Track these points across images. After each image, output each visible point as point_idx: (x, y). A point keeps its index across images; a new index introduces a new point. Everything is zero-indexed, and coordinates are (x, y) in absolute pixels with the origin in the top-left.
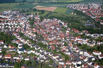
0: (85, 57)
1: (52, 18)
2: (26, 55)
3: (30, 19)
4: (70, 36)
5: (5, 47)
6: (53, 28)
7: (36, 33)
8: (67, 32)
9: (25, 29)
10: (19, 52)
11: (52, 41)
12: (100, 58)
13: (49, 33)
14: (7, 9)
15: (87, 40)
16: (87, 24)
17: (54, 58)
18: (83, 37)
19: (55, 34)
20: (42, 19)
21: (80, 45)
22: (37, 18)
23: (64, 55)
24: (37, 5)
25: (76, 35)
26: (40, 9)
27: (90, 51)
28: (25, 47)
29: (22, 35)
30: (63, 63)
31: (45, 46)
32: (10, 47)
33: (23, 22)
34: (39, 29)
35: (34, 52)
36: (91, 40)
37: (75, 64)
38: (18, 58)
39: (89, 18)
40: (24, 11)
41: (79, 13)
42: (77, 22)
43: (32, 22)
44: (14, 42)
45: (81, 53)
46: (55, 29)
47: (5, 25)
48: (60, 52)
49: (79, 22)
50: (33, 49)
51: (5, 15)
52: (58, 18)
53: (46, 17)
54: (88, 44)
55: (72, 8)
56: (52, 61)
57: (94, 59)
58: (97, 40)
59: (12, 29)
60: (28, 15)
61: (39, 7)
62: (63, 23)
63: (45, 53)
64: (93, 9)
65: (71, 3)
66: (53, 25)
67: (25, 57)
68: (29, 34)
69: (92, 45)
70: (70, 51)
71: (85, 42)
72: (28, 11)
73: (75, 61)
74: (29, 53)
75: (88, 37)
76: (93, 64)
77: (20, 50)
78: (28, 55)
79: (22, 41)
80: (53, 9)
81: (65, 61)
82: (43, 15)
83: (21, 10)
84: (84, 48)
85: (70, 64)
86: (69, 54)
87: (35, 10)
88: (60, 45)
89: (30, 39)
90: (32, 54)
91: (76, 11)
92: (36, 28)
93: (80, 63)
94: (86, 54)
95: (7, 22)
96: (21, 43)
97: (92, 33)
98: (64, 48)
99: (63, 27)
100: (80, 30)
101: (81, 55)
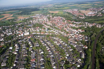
0: (75, 32)
1: (57, 16)
2: (50, 32)
3: (48, 17)
4: (67, 23)
5: (40, 29)
6: (59, 20)
7: (52, 23)
8: (66, 22)
9: (46, 21)
10: (47, 31)
11: (60, 26)
12: (81, 32)
13: (57, 23)
14: (37, 13)
15: (75, 25)
16: (73, 18)
17: (62, 33)
18: (73, 23)
19: (60, 23)
20: (53, 17)
21: (72, 27)
22: (51, 16)
23: (66, 31)
24: (49, 11)
25: (70, 23)
26: (51, 13)
27: (77, 29)
28: (49, 29)
29: (46, 24)
30: (66, 35)
31: (57, 28)
32: (42, 29)
33: (45, 19)
34: (53, 21)
35: (53, 31)
36: (76, 25)
37: (71, 35)
38: (46, 34)
39: (74, 16)
40: (44, 14)
41: (69, 13)
42: (69, 17)
43: (49, 18)
44: (43, 27)
45: (73, 30)
46: (60, 21)
47: (38, 20)
48: (64, 30)
49: (70, 17)
50: (52, 30)
51: (36, 16)
52: (60, 16)
53: (55, 16)
54: (76, 27)
55: (65, 11)
56: (61, 34)
57: (78, 33)
58: (79, 25)
59: (41, 22)
60: (46, 15)
61: (50, 12)
62: (63, 18)
63: (58, 31)
64: (75, 12)
65: (65, 9)
66: (58, 19)
67: (49, 33)
68: (49, 23)
69: (77, 27)
70: (68, 30)
71: (74, 26)
72: (46, 14)
73: (71, 34)
74: (51, 31)
75: (75, 24)
76: (79, 34)
77: (47, 30)
78: (51, 32)
79: (47, 26)
80: (57, 12)
81: (67, 34)
82: (53, 15)
83: (43, 13)
84: (74, 28)
85: (69, 35)
86: (68, 31)
87: (49, 13)
88: (63, 28)
89: (50, 26)
90: (52, 32)
91: (67, 13)
92: (51, 21)
93: (73, 34)
94: (75, 30)
95: (38, 19)
96: (47, 27)
97: (76, 22)
98: (65, 29)
99: (63, 20)
100: (71, 21)
101: (73, 31)
